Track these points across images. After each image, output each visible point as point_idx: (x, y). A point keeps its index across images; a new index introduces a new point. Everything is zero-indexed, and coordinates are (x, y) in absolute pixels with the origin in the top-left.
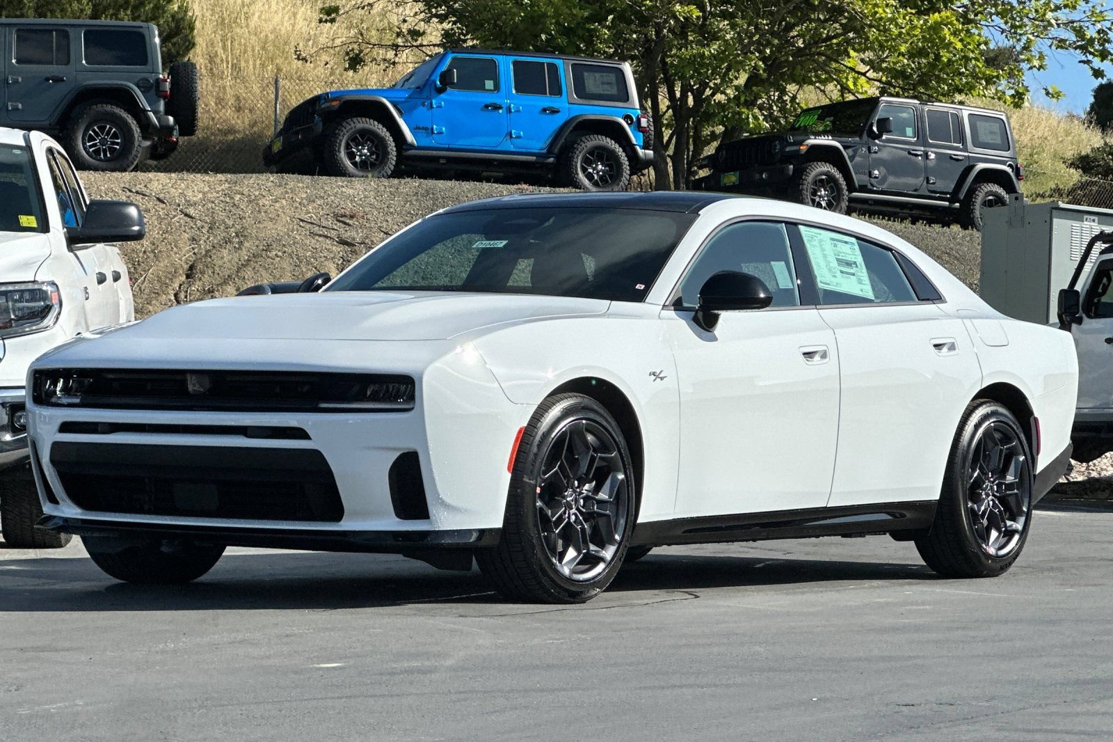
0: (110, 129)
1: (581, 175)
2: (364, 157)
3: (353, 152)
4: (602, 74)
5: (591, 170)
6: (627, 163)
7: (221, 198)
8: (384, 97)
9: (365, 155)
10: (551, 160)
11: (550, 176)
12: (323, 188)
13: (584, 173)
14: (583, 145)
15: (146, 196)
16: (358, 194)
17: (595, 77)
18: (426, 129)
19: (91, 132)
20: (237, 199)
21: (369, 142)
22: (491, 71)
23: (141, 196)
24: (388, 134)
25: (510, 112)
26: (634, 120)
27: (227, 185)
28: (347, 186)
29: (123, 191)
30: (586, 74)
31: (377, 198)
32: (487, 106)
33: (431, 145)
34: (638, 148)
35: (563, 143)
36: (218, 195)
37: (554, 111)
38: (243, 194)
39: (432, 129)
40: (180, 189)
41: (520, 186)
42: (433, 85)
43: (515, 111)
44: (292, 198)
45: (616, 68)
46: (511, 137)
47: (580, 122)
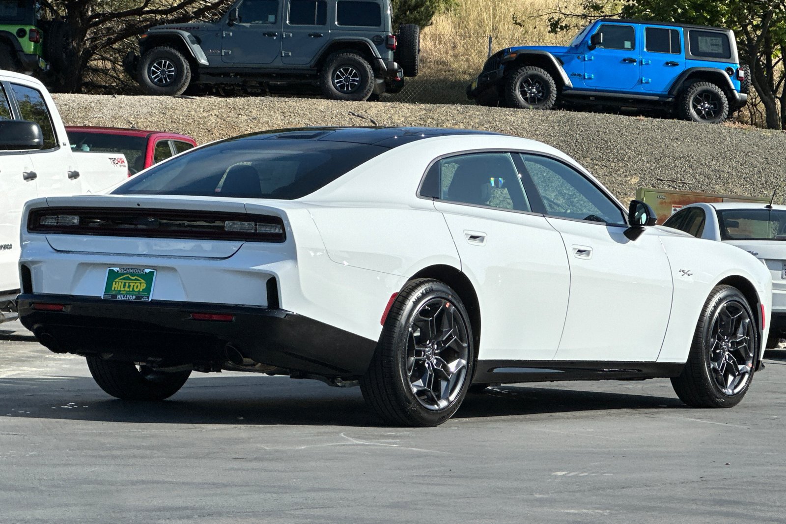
0: (352, 71)
1: (692, 111)
2: (533, 95)
3: (525, 91)
4: (712, 38)
5: (699, 107)
6: (727, 102)
7: (418, 122)
8: (550, 52)
9: (534, 93)
10: (670, 99)
11: (671, 111)
12: (493, 116)
13: (694, 109)
14: (695, 89)
15: (364, 118)
16: (517, 121)
17: (706, 40)
18: (580, 75)
19: (338, 72)
20: (429, 122)
21: (537, 84)
22: (630, 35)
23: (360, 118)
24: (551, 78)
25: (642, 64)
26: (734, 72)
27: (424, 112)
28: (511, 115)
29: (349, 114)
30: (700, 38)
31: (530, 124)
32: (625, 60)
33: (583, 87)
34: (735, 92)
35: (680, 87)
36: (415, 119)
37: (674, 64)
38: (433, 119)
39: (584, 76)
40: (390, 114)
41: (638, 117)
42: (586, 44)
43: (646, 64)
44: (468, 122)
45: (723, 34)
46: (642, 82)
47: (693, 72)
